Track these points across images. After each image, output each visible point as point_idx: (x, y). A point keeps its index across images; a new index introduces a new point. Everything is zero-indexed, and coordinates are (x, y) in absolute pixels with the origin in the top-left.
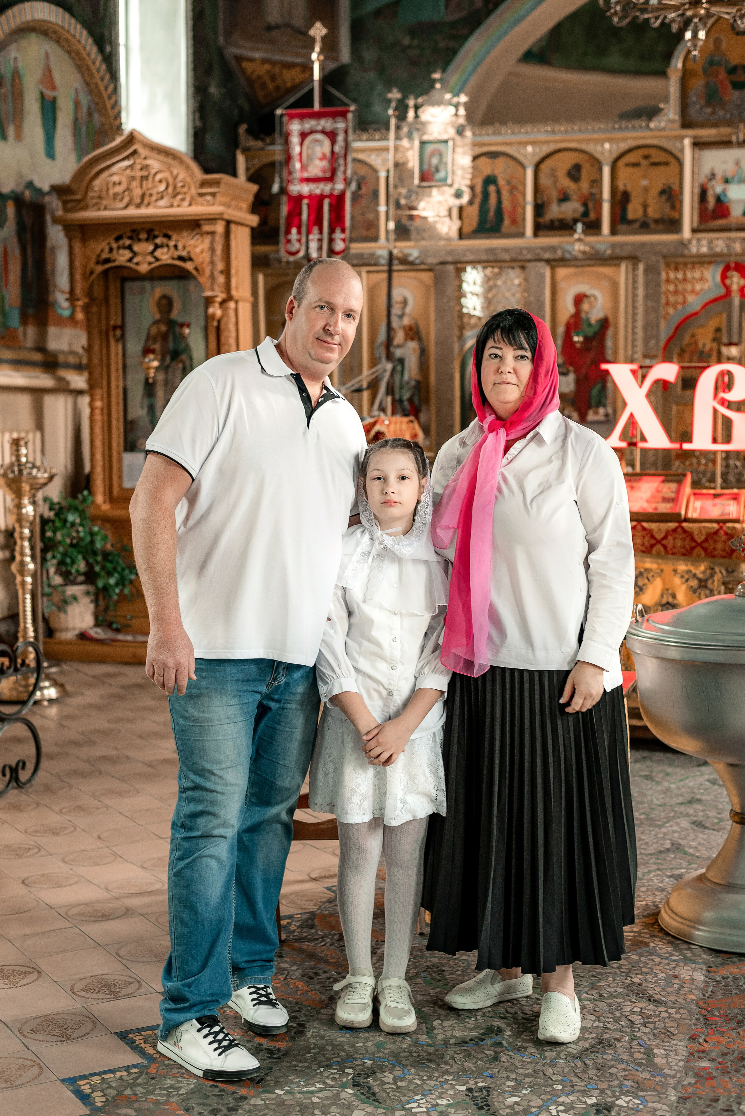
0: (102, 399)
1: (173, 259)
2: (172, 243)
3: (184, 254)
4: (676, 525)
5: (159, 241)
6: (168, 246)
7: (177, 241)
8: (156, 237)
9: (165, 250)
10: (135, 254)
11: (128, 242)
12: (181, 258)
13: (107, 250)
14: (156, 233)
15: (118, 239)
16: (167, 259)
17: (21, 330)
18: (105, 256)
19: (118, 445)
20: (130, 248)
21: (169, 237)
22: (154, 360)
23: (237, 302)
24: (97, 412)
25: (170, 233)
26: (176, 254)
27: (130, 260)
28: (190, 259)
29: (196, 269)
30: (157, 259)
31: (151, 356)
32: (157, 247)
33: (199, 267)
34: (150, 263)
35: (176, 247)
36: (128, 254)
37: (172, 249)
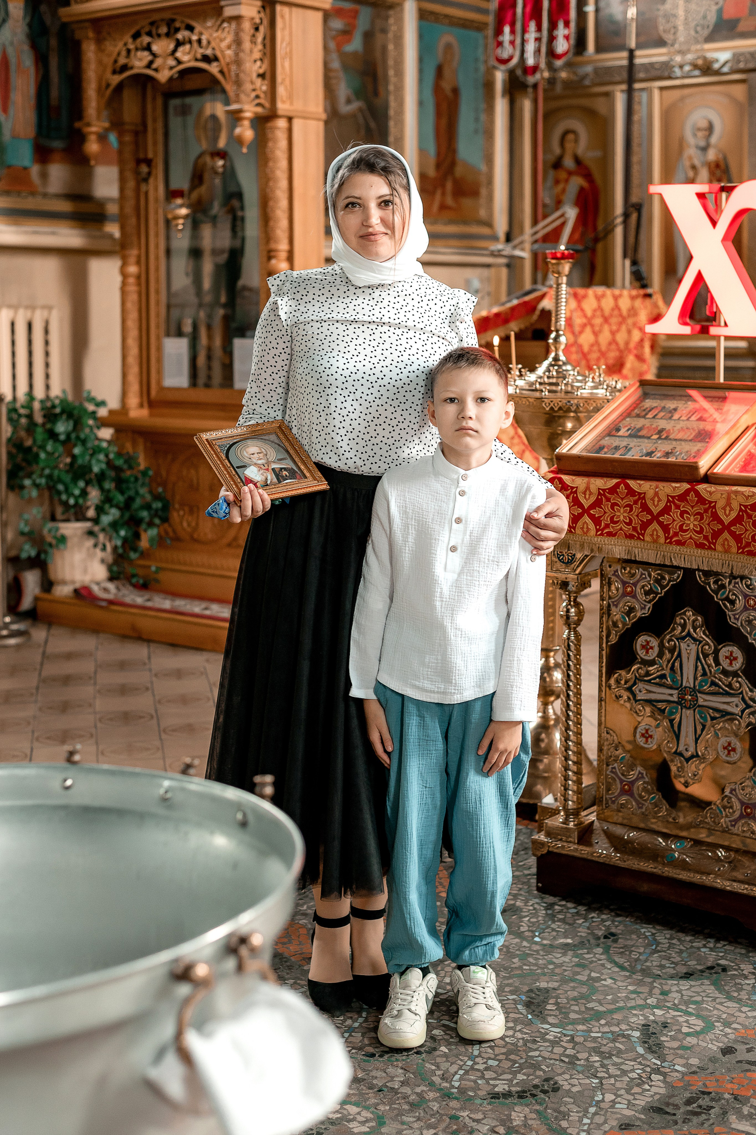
0: (138, 263)
1: (197, 60)
2: (195, 38)
3: (209, 52)
4: (686, 486)
5: (180, 36)
6: (190, 42)
7: (201, 34)
8: (177, 30)
9: (187, 47)
10: (155, 55)
11: (146, 39)
12: (206, 59)
13: (124, 53)
14: (177, 24)
15: (136, 36)
16: (189, 61)
17: (35, 170)
18: (122, 61)
19: (158, 326)
20: (148, 48)
21: (190, 28)
22: (181, 206)
23: (290, 119)
24: (131, 280)
25: (193, 23)
26: (200, 51)
27: (149, 65)
28: (216, 59)
29: (221, 72)
30: (179, 62)
31: (179, 201)
32: (179, 44)
33: (225, 70)
34: (171, 68)
35: (199, 41)
36: (145, 56)
37: (195, 45)
